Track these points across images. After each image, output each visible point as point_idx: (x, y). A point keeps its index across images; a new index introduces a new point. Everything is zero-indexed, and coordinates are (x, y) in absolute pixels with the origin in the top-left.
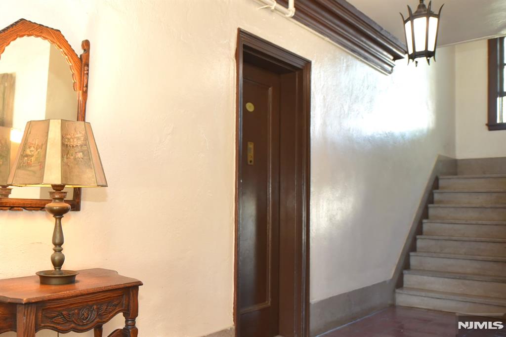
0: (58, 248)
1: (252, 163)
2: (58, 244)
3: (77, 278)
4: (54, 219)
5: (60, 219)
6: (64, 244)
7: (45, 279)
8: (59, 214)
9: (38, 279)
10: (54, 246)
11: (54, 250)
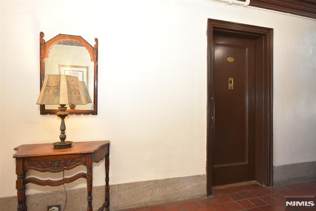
0: (63, 132)
1: (232, 89)
2: (63, 130)
3: (72, 144)
4: (61, 119)
5: (64, 119)
6: (66, 130)
7: (56, 146)
8: (63, 117)
9: (53, 146)
10: (61, 131)
11: (61, 133)
